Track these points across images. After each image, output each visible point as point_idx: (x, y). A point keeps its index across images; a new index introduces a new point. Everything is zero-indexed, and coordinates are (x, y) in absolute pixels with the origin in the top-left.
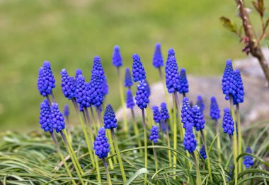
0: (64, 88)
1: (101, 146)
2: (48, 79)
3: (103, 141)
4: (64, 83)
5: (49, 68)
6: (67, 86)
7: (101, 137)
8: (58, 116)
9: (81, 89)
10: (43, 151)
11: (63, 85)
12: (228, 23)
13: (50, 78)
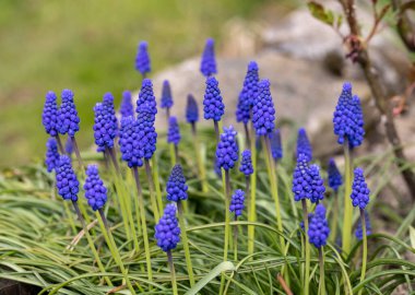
0: (98, 133)
1: (169, 233)
2: (69, 118)
3: (172, 225)
4: (99, 125)
5: (72, 101)
6: (103, 129)
7: (169, 220)
8: (97, 186)
9: (130, 138)
10: (35, 209)
11: (98, 129)
12: (319, 12)
13: (73, 117)
